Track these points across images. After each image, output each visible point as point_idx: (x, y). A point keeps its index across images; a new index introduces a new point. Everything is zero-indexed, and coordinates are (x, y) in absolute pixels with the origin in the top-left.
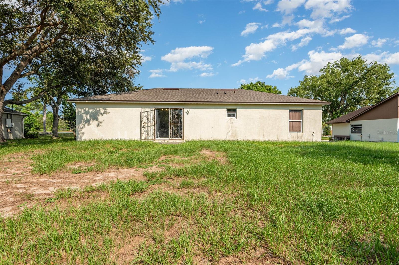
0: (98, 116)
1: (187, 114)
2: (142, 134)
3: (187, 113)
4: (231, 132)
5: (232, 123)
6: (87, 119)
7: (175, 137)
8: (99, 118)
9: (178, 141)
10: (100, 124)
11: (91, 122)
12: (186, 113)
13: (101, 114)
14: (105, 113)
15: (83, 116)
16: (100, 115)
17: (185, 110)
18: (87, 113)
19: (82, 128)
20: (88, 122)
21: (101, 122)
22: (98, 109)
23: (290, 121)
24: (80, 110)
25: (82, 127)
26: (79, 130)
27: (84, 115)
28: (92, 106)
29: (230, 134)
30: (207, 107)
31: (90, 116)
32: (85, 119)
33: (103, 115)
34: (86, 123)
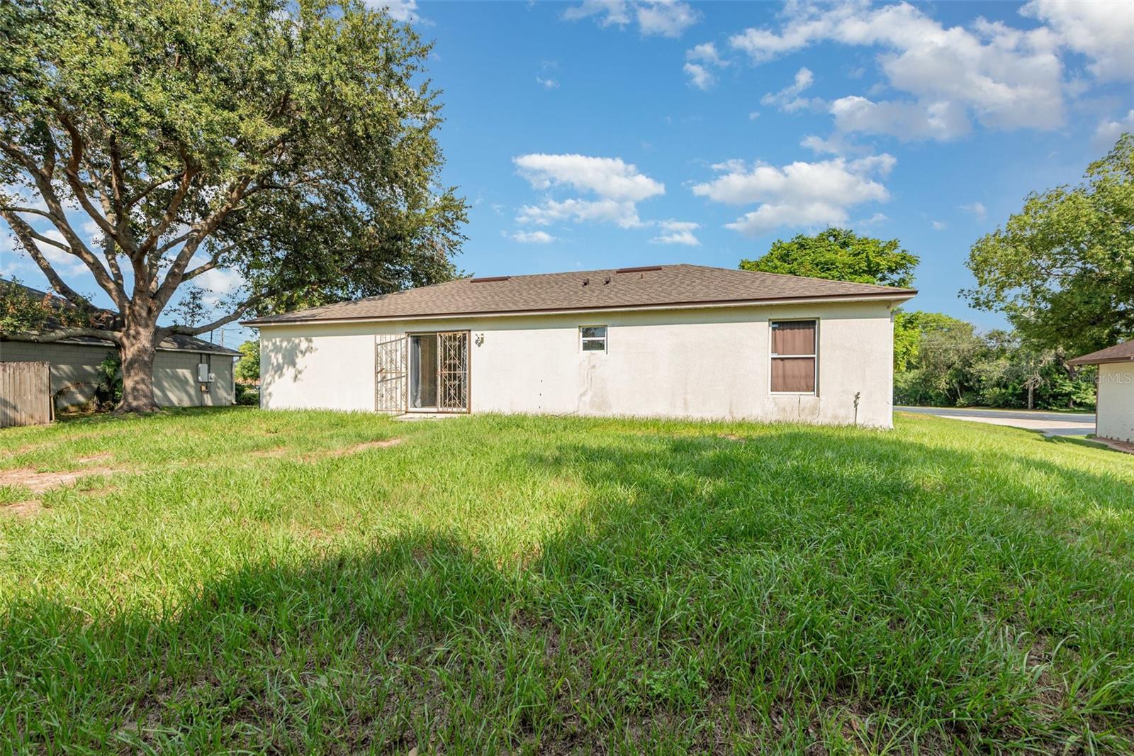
0: (297, 357)
1: (479, 345)
2: (378, 396)
3: (480, 342)
4: (590, 394)
5: (594, 367)
6: (278, 364)
7: (450, 406)
8: (297, 361)
10: (299, 376)
11: (285, 370)
12: (476, 342)
13: (302, 352)
14: (309, 349)
15: (270, 357)
16: (300, 355)
17: (474, 335)
18: (277, 349)
19: (270, 384)
20: (279, 369)
21: (300, 372)
22: (297, 341)
23: (774, 359)
24: (266, 343)
25: (269, 381)
26: (264, 387)
27: (273, 355)
28: (286, 333)
29: (587, 399)
31: (284, 357)
32: (275, 364)
33: (304, 355)
34: (276, 372)
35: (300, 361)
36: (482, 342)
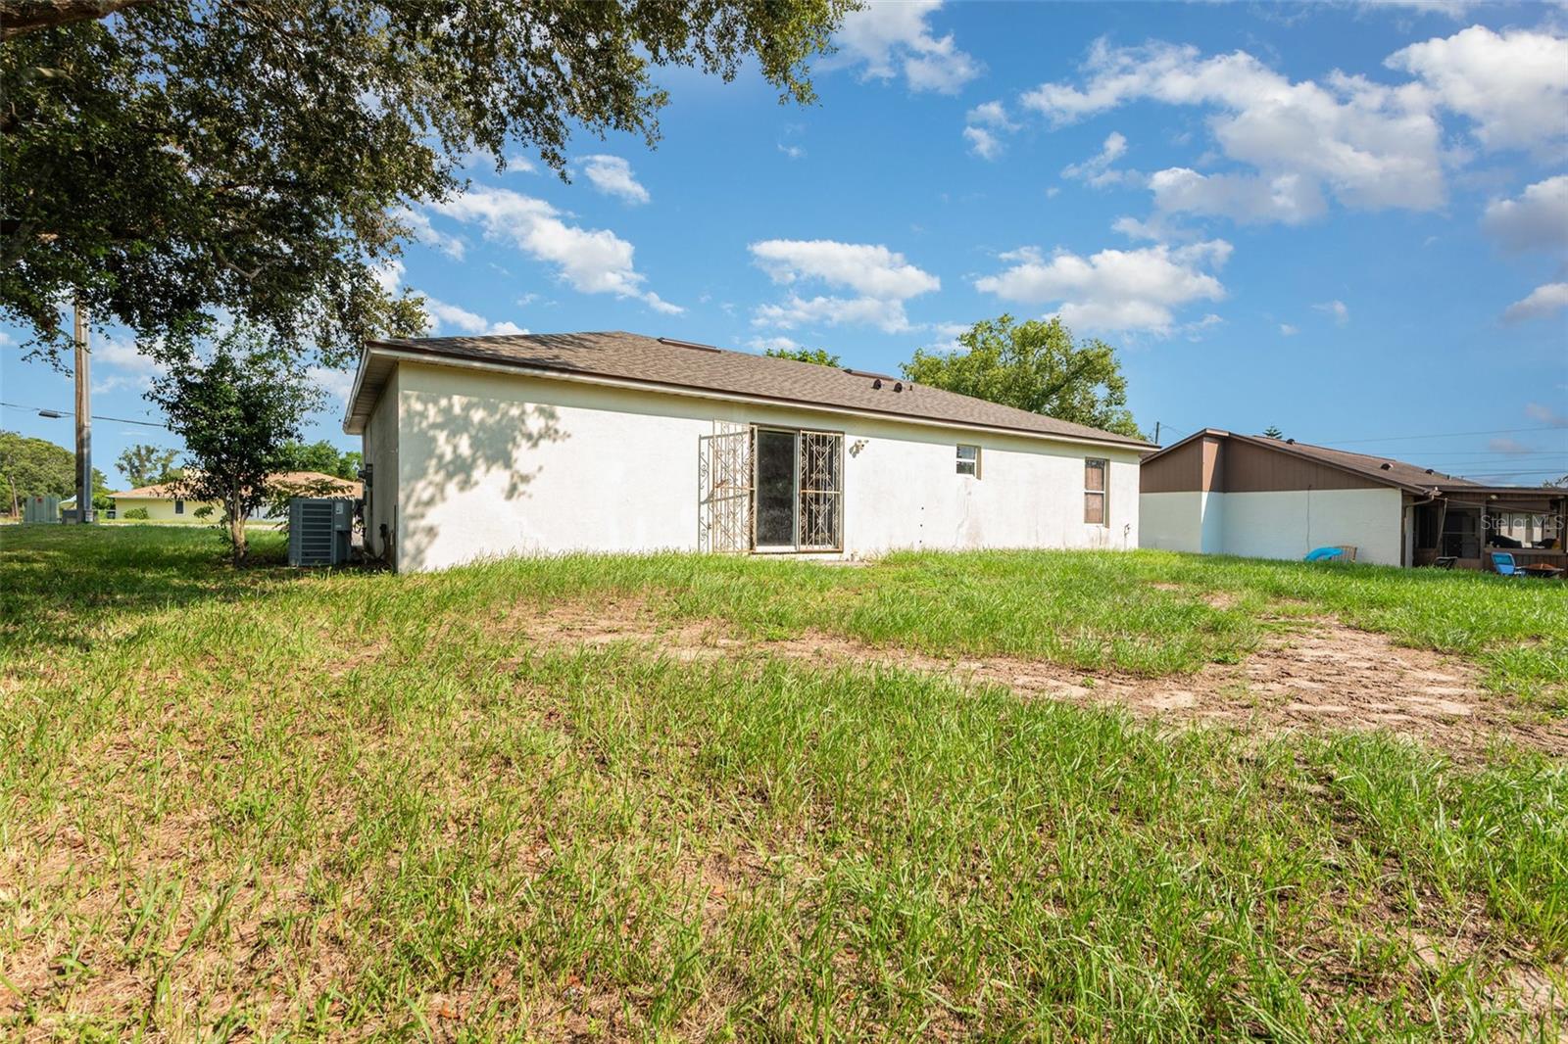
0: (516, 445)
1: (854, 456)
3: (856, 450)
4: (966, 525)
5: (970, 493)
6: (457, 456)
7: (817, 543)
8: (515, 454)
9: (824, 558)
10: (522, 487)
11: (477, 474)
12: (851, 450)
13: (529, 437)
14: (549, 433)
15: (434, 439)
16: (524, 444)
17: (849, 440)
18: (454, 425)
19: (430, 502)
20: (460, 470)
21: (525, 479)
22: (515, 412)
23: (1086, 494)
24: (418, 407)
25: (426, 496)
26: (410, 510)
27: (442, 436)
28: (486, 388)
29: (964, 530)
30: (909, 433)
31: (475, 444)
32: (449, 457)
33: (535, 445)
34: (450, 476)
35: (524, 457)
36: (857, 452)
